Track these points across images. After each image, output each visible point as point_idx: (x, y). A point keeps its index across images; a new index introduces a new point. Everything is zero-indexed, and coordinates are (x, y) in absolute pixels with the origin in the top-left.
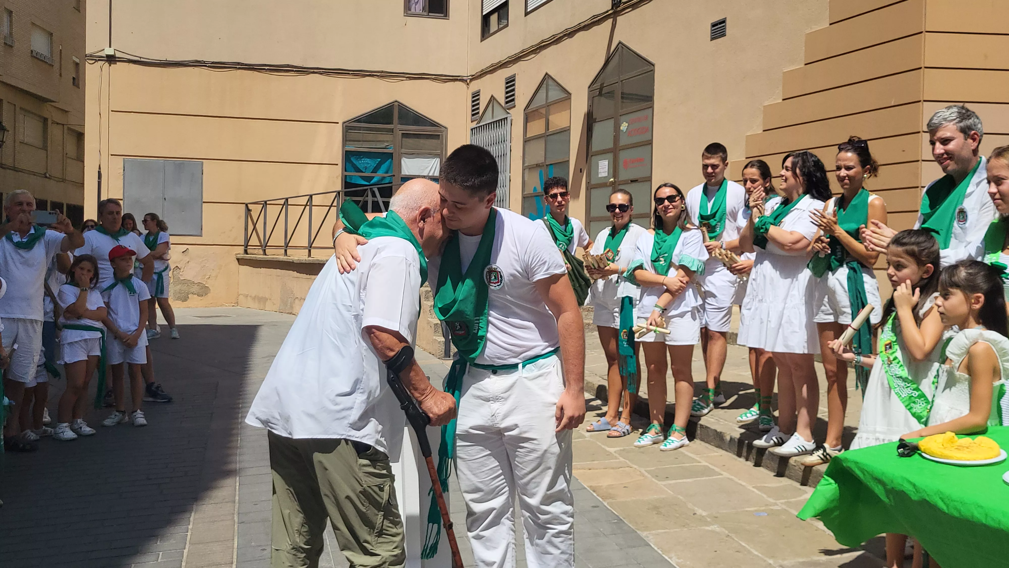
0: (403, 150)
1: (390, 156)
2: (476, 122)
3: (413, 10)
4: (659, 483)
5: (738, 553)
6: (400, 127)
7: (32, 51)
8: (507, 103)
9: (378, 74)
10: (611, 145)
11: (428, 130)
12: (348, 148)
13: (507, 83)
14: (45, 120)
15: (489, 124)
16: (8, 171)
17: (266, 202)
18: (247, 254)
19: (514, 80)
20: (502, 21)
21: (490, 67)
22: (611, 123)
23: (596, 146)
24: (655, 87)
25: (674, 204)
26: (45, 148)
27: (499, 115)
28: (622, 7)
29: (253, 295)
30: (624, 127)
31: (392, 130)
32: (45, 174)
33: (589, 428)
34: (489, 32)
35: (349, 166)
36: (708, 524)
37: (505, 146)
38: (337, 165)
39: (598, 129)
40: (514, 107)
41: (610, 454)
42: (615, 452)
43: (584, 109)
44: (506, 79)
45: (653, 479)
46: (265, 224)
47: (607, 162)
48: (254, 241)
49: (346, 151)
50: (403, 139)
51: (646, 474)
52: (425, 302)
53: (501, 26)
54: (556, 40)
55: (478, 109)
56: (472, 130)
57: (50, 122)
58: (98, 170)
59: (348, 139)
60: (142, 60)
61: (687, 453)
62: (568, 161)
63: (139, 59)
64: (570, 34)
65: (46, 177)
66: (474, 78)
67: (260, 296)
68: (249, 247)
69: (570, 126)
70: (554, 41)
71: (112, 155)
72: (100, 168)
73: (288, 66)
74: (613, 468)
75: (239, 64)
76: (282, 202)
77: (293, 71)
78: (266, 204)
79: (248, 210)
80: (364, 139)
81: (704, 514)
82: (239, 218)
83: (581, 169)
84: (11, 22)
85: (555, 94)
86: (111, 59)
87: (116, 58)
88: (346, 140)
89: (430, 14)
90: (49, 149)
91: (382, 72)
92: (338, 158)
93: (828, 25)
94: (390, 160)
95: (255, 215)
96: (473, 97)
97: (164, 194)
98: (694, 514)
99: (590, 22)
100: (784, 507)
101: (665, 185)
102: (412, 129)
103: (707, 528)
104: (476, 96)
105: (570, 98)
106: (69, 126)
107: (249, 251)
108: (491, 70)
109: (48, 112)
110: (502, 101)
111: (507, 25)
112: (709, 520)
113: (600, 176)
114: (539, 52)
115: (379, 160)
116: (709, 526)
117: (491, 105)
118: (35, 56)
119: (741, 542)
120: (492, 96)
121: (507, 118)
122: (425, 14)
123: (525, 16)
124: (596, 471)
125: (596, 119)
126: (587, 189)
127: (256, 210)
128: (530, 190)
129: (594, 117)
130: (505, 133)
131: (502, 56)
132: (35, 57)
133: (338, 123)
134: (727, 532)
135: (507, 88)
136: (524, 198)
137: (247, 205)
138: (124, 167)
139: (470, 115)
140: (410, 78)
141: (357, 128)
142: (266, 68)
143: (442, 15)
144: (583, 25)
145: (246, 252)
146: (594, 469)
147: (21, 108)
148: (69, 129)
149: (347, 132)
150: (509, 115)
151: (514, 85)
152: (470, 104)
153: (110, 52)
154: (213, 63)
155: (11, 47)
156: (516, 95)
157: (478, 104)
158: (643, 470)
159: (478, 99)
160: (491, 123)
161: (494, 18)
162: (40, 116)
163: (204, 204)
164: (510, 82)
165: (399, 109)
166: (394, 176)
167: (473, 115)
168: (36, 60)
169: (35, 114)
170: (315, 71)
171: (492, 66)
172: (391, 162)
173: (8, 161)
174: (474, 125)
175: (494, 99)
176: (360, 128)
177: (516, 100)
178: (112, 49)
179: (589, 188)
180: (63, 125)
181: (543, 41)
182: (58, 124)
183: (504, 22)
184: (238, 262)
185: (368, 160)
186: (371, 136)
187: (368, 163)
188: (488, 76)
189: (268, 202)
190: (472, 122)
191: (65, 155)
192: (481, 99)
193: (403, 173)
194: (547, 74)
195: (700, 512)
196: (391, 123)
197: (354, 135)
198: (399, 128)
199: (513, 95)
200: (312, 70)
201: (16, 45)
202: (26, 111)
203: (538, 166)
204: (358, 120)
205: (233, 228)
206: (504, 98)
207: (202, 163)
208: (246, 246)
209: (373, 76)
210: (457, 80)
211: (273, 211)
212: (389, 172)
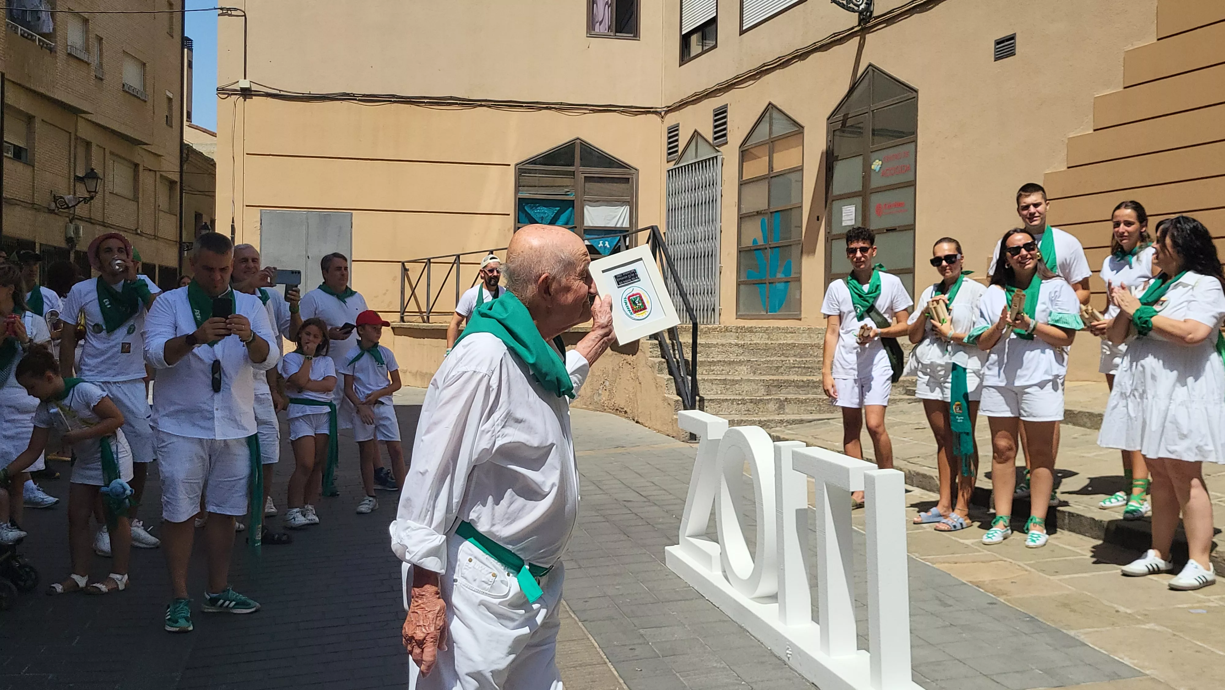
0: (586, 197)
1: (571, 203)
2: (674, 162)
3: (597, 30)
4: (1052, 578)
5: (1198, 654)
6: (582, 169)
7: (124, 85)
8: (716, 139)
9: (557, 106)
10: (859, 188)
11: (616, 172)
12: (521, 195)
13: (716, 115)
14: (136, 165)
15: (691, 164)
16: (98, 227)
17: (429, 260)
18: (404, 322)
19: (725, 112)
20: (707, 42)
21: (692, 96)
22: (859, 160)
23: (837, 188)
24: (919, 118)
25: (1032, 252)
26: (136, 199)
27: (706, 153)
28: (872, 22)
29: (414, 371)
30: (876, 165)
31: (573, 173)
32: (136, 230)
33: (916, 519)
34: (689, 55)
35: (522, 216)
36: (1139, 622)
37: (714, 190)
38: (509, 215)
39: (840, 168)
40: (727, 143)
41: (967, 546)
42: (972, 544)
43: (822, 145)
44: (714, 110)
45: (1041, 574)
46: (429, 285)
47: (854, 208)
48: (412, 307)
49: (519, 199)
50: (587, 185)
51: (1029, 568)
52: (659, 375)
53: (706, 48)
54: (784, 63)
55: (677, 146)
56: (668, 171)
57: (141, 168)
58: (231, 223)
59: (522, 184)
60: (282, 93)
61: (1061, 545)
62: (801, 207)
63: (278, 92)
64: (802, 55)
65: (138, 234)
66: (671, 109)
67: (424, 372)
68: (406, 314)
69: (803, 166)
70: (781, 64)
71: (247, 206)
72: (233, 222)
73: (451, 98)
74: (982, 562)
75: (393, 96)
76: (452, 259)
77: (456, 104)
78: (430, 263)
79: (405, 270)
80: (540, 185)
81: (1129, 611)
82: (394, 279)
83: (818, 217)
84: (101, 50)
85: (780, 128)
86: (246, 93)
87: (251, 91)
88: (518, 186)
89: (617, 34)
90: (140, 200)
91: (561, 104)
92: (510, 207)
93: (1155, 41)
94: (571, 209)
95: (414, 276)
96: (669, 133)
97: (306, 252)
98: (1117, 611)
99: (829, 41)
100: (1222, 603)
101: (1015, 231)
102: (597, 171)
103: (1143, 626)
104: (673, 132)
105: (802, 133)
106: (164, 174)
107: (405, 318)
108: (693, 100)
109: (139, 156)
110: (710, 137)
111: (715, 46)
112: (1139, 617)
113: (844, 224)
114: (759, 78)
115: (558, 209)
116: (1144, 624)
117: (694, 141)
118: (126, 90)
119: (1195, 642)
120: (696, 131)
121: (716, 157)
122: (612, 34)
123: (740, 35)
124: (963, 565)
125: (837, 156)
126: (827, 240)
127: (415, 270)
128: (747, 242)
129: (835, 154)
130: (714, 174)
131: (710, 83)
132: (127, 92)
133: (509, 165)
134: (1170, 631)
135: (716, 121)
136: (740, 251)
137: (403, 264)
138: (261, 220)
139: (666, 154)
140: (594, 111)
141: (534, 171)
142: (426, 101)
143: (632, 35)
144: (819, 44)
145: (402, 320)
146: (961, 563)
147: (112, 153)
148: (161, 175)
149: (520, 175)
150: (719, 153)
151: (725, 117)
152: (665, 140)
153: (245, 84)
154: (364, 96)
155: (102, 80)
156: (728, 130)
157: (677, 140)
158: (1021, 564)
159: (677, 135)
160: (695, 163)
161: (694, 38)
162: (130, 162)
163: (353, 263)
164: (721, 114)
165: (581, 148)
166: (576, 227)
167: (669, 154)
168: (128, 95)
169: (124, 159)
170: (483, 103)
171: (695, 94)
172: (571, 211)
173: (98, 217)
174: (671, 166)
175: (699, 134)
176: (536, 171)
177: (728, 135)
178: (248, 80)
179: (830, 239)
180: (155, 171)
181: (764, 65)
182: (150, 170)
183: (710, 43)
184: (394, 331)
185: (545, 209)
186: (548, 180)
187: (545, 213)
188: (690, 107)
189: (432, 260)
190: (668, 162)
191: (157, 208)
192: (680, 134)
193: (585, 224)
194: (770, 104)
195: (1122, 609)
196: (572, 165)
197: (527, 179)
198: (581, 171)
199: (725, 129)
200: (480, 103)
201: (107, 78)
202: (118, 156)
203: (758, 213)
204: (533, 161)
205: (387, 290)
206: (712, 133)
207: (352, 214)
208: (403, 311)
209: (551, 108)
210: (649, 112)
211: (438, 272)
212: (570, 223)
